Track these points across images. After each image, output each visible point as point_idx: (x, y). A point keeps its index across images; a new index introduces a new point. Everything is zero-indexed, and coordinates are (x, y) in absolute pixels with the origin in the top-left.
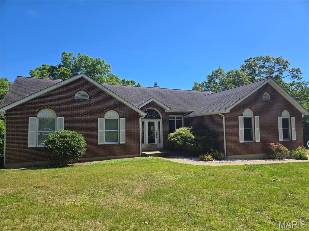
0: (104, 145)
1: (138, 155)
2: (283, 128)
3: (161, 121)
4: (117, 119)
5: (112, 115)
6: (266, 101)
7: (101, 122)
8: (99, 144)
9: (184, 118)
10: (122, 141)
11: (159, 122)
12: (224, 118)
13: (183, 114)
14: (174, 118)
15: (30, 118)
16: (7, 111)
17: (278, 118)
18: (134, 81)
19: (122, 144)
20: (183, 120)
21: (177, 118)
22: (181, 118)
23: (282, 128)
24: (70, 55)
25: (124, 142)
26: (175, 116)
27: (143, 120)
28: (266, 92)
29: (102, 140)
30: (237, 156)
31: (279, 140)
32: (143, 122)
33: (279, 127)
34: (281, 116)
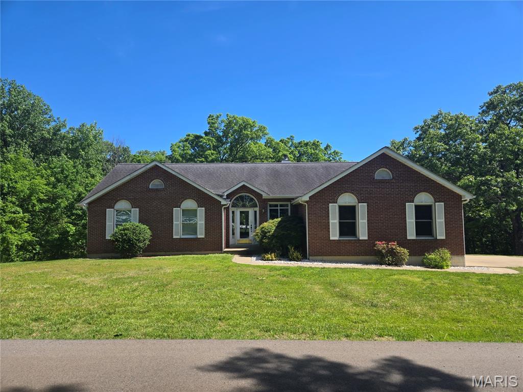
0: (180, 239)
1: (220, 252)
2: (416, 219)
3: (257, 209)
4: (196, 209)
5: (189, 204)
6: (382, 182)
7: (177, 212)
8: (174, 237)
9: (291, 205)
10: (200, 235)
11: (255, 212)
12: (307, 207)
13: (290, 200)
14: (276, 206)
15: (107, 210)
16: (89, 204)
17: (405, 205)
18: (318, 142)
19: (201, 238)
20: (289, 208)
21: (281, 206)
22: (287, 205)
23: (414, 220)
24: (218, 117)
25: (203, 236)
26: (279, 203)
27: (234, 209)
28: (382, 168)
29: (178, 233)
30: (325, 258)
31: (408, 238)
32: (233, 212)
33: (408, 219)
34: (413, 202)
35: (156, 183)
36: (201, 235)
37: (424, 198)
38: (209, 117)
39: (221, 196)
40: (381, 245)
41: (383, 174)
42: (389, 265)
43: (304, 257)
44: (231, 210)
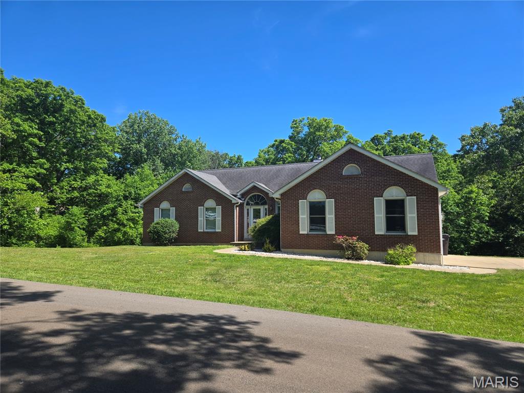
0: (203, 232)
3: (267, 207)
4: (215, 207)
5: (210, 203)
6: (351, 177)
7: (201, 209)
8: (199, 231)
11: (266, 209)
12: (280, 203)
15: (155, 209)
16: (144, 204)
17: (373, 200)
19: (218, 232)
23: (382, 215)
25: (220, 231)
27: (248, 207)
28: (350, 163)
29: (202, 227)
30: (295, 250)
31: (376, 234)
32: (248, 210)
33: (377, 214)
34: (382, 197)
35: (187, 187)
36: (218, 229)
37: (394, 192)
38: (293, 122)
39: (235, 196)
40: (340, 240)
41: (351, 169)
42: (348, 259)
43: (278, 249)
44: (246, 207)
